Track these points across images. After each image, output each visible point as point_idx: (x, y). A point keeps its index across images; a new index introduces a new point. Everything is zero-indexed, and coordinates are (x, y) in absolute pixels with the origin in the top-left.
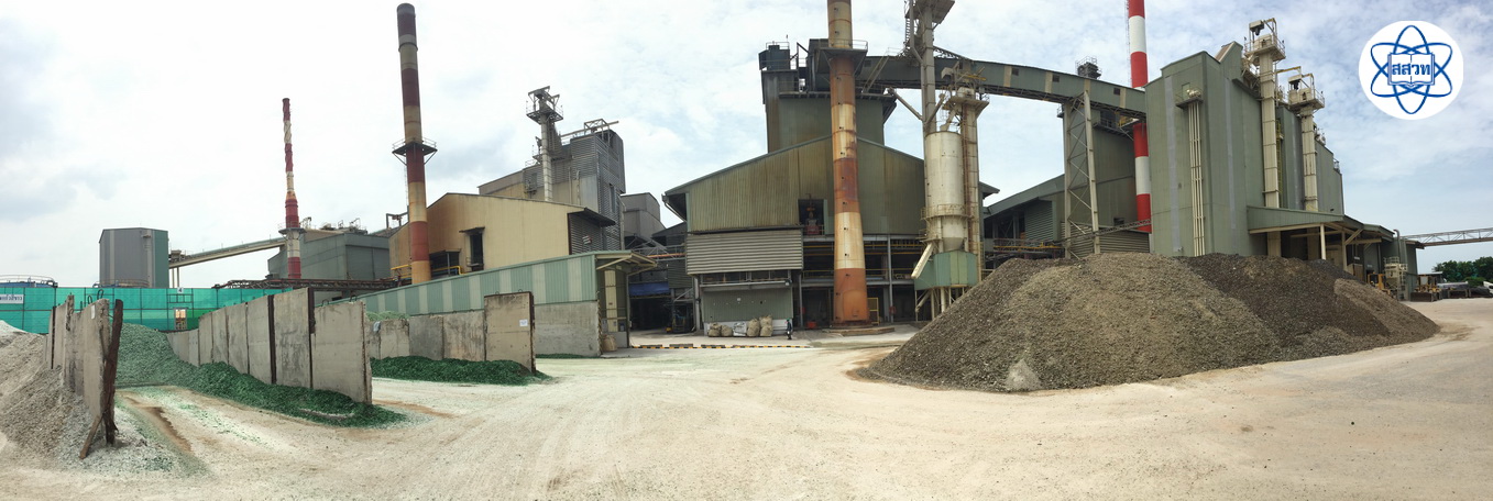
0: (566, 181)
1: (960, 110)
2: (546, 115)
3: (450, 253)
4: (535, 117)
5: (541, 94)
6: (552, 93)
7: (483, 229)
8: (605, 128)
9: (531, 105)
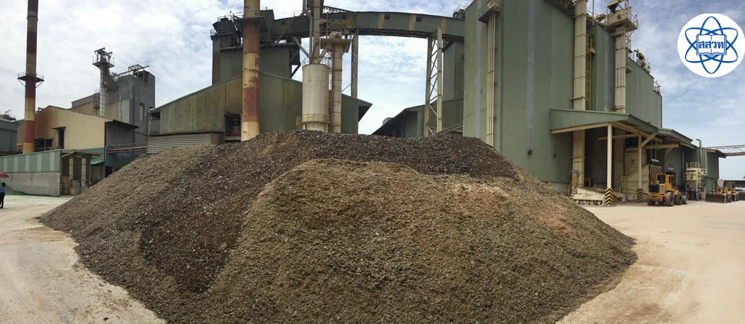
0: (114, 102)
1: (330, 48)
2: (103, 65)
3: (47, 140)
4: (97, 65)
5: (101, 52)
6: (107, 51)
7: (65, 128)
8: (142, 70)
9: (95, 58)
